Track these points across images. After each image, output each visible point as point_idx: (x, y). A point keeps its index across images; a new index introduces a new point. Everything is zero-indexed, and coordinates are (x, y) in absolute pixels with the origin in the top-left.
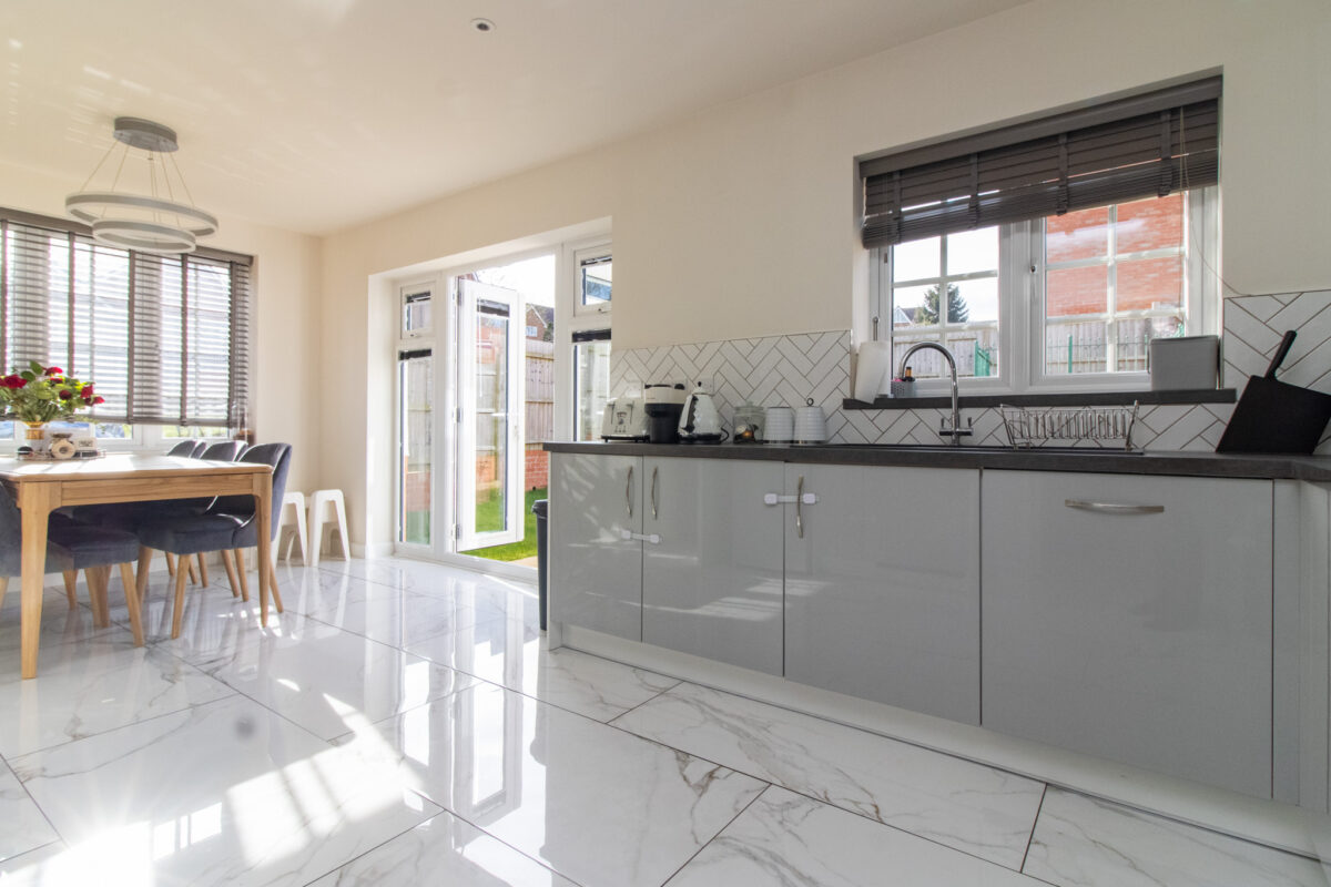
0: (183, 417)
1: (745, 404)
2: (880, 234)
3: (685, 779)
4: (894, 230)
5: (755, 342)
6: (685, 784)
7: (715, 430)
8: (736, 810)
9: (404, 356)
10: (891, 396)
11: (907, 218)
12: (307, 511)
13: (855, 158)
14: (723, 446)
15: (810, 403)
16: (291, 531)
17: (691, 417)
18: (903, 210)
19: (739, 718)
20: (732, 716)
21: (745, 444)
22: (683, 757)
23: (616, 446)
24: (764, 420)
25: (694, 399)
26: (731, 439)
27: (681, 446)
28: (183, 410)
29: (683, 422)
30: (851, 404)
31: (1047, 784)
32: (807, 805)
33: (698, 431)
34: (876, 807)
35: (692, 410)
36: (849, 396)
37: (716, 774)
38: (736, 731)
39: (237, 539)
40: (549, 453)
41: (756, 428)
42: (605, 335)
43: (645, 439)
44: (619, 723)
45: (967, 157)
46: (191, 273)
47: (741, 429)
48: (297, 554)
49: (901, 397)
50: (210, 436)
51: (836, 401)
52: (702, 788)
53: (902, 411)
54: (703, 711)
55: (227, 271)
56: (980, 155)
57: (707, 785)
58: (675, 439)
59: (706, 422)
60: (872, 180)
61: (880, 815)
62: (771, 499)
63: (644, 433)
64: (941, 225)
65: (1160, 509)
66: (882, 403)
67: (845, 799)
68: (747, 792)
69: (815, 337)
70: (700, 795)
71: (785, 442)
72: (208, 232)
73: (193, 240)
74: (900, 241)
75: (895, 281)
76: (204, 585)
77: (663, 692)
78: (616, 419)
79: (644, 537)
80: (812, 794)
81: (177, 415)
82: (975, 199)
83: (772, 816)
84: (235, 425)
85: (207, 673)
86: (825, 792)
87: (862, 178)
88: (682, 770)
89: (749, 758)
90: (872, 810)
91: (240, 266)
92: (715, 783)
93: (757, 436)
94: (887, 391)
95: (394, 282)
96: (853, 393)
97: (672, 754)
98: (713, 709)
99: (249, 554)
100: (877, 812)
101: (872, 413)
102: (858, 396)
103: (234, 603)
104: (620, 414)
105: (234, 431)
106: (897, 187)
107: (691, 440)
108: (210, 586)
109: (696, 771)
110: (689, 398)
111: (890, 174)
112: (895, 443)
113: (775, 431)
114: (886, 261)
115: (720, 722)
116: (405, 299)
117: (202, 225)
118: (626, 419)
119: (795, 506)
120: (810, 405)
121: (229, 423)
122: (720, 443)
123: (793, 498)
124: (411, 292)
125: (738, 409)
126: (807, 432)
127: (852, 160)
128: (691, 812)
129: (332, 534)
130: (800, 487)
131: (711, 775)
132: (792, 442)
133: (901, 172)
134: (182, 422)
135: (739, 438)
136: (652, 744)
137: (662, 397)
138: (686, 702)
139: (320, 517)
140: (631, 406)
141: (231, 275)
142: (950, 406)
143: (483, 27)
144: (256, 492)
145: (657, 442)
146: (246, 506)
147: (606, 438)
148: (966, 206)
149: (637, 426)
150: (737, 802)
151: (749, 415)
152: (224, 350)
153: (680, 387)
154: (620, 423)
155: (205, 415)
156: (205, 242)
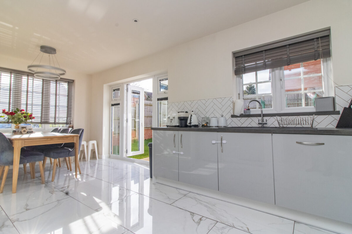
0: (55, 122)
1: (204, 116)
2: (239, 71)
3: (194, 220)
4: (243, 71)
5: (207, 100)
6: (194, 222)
7: (197, 124)
8: (209, 229)
9: (113, 105)
11: (246, 67)
12: (87, 146)
13: (232, 52)
14: (199, 128)
15: (222, 116)
16: (83, 152)
17: (191, 120)
18: (245, 65)
19: (207, 203)
20: (205, 202)
21: (206, 127)
22: (192, 214)
23: (170, 128)
24: (210, 121)
25: (191, 116)
26: (201, 126)
27: (188, 128)
28: (55, 120)
29: (189, 121)
30: (233, 116)
31: (295, 221)
32: (229, 228)
33: (192, 124)
34: (248, 228)
35: (191, 118)
36: (232, 114)
37: (202, 219)
38: (206, 206)
39: (69, 154)
40: (153, 130)
41: (208, 123)
42: (166, 99)
43: (178, 126)
44: (174, 204)
45: (262, 51)
46: (58, 85)
47: (204, 123)
48: (84, 158)
49: (246, 114)
50: (61, 127)
51: (230, 115)
52: (199, 223)
53: (247, 118)
54: (196, 200)
55: (67, 84)
56: (265, 50)
57: (200, 222)
58: (186, 126)
59: (194, 122)
60: (236, 57)
61: (249, 231)
62: (214, 142)
63: (178, 124)
64: (256, 69)
65: (323, 144)
66: (242, 116)
67: (239, 226)
68: (211, 224)
69: (223, 99)
70: (198, 225)
71: (216, 126)
72: (63, 74)
73: (59, 76)
74: (245, 73)
75: (243, 84)
76: (60, 167)
77: (185, 195)
78: (170, 121)
79: (179, 153)
80: (229, 225)
81: (53, 121)
82: (265, 61)
83: (219, 231)
84: (68, 124)
85: (61, 191)
86: (233, 224)
87: (234, 57)
88: (192, 218)
89: (211, 214)
90: (247, 229)
91: (70, 82)
92: (202, 222)
93: (208, 125)
94: (243, 113)
95: (110, 86)
96: (234, 113)
97: (189, 213)
98: (199, 200)
99: (72, 158)
100: (248, 230)
101: (239, 119)
103: (68, 172)
104: (171, 120)
105: (68, 126)
106: (243, 59)
107: (190, 126)
108: (61, 167)
109: (197, 218)
111: (242, 56)
112: (246, 126)
113: (213, 124)
114: (241, 79)
115: (202, 204)
116: (113, 90)
117: (62, 72)
118: (173, 121)
119: (221, 144)
120: (222, 117)
121: (67, 123)
122: (198, 127)
123: (220, 142)
124: (114, 89)
125: (203, 118)
126: (222, 124)
128: (196, 230)
129: (93, 152)
130: (222, 139)
131: (201, 219)
132: (218, 126)
133: (245, 55)
134: (55, 123)
135: (203, 126)
136: (183, 210)
137: (183, 115)
138: (192, 198)
139: (90, 148)
140: (174, 118)
141: (68, 85)
142: (261, 116)
143: (136, 21)
144: (75, 141)
145: (181, 127)
146: (72, 145)
147: (167, 126)
148: (262, 64)
149: (176, 123)
150: (209, 227)
151: (206, 120)
152: (66, 104)
153: (187, 112)
154: (171, 122)
155: (61, 121)
156: (62, 77)
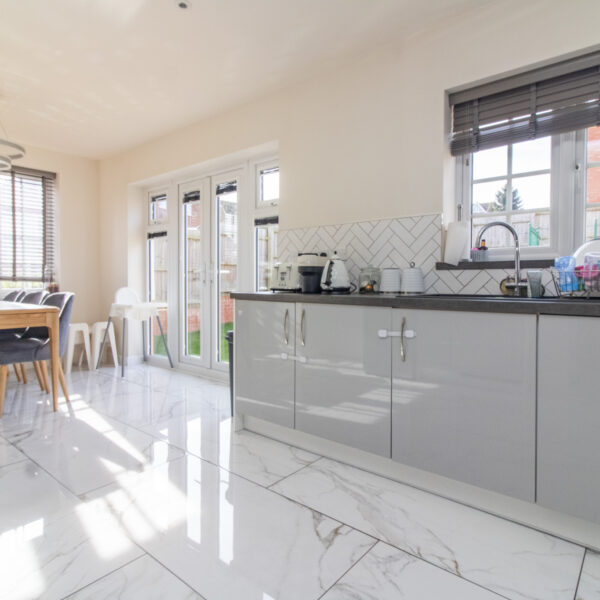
0: (14, 275)
1: (366, 266)
2: (463, 145)
3: (318, 534)
4: (474, 142)
5: (374, 223)
6: (317, 538)
7: (346, 284)
8: (352, 561)
9: (151, 236)
10: (471, 260)
11: (482, 133)
13: (446, 91)
14: (352, 296)
15: (412, 265)
16: (80, 348)
17: (329, 275)
18: (481, 127)
19: (361, 487)
20: (354, 484)
21: (367, 294)
22: (318, 515)
23: (283, 295)
24: (380, 277)
25: (332, 263)
26: (357, 290)
27: (323, 296)
28: (14, 271)
29: (324, 279)
30: (441, 266)
31: (587, 548)
32: (405, 559)
33: (335, 284)
34: (456, 562)
35: (330, 270)
36: (440, 260)
37: (340, 531)
38: (356, 496)
40: (234, 300)
41: (375, 282)
42: (275, 220)
43: (298, 291)
44: (276, 488)
45: (528, 87)
46: (17, 185)
47: (365, 284)
48: (85, 362)
49: (477, 261)
50: (29, 288)
51: (432, 263)
52: (329, 542)
53: (477, 271)
54: (334, 480)
55: (41, 183)
56: (538, 84)
57: (333, 539)
58: (319, 291)
59: (339, 278)
60: (458, 107)
61: (460, 570)
62: (383, 333)
63: (298, 286)
64: (509, 137)
66: (464, 265)
67: (433, 555)
68: (362, 546)
69: (417, 219)
70: (327, 548)
71: (395, 293)
72: (20, 156)
73: (8, 161)
74: (478, 149)
75: (474, 179)
76: (25, 382)
77: (308, 465)
78: (280, 276)
79: (296, 358)
80: (409, 551)
81: (10, 274)
82: (534, 117)
83: (378, 567)
84: (47, 280)
85: (12, 444)
86: (419, 549)
87: (450, 106)
88: (316, 526)
89: (365, 519)
90: (453, 566)
91: (47, 178)
92: (338, 539)
93: (375, 288)
94: (468, 257)
95: (143, 189)
96: (443, 258)
97: (309, 513)
98: (342, 479)
99: (45, 363)
100: (457, 567)
101: (456, 273)
102: (446, 261)
103: (41, 395)
104: (283, 273)
105: (47, 284)
106: (476, 111)
107: (329, 292)
108: (29, 383)
109: (326, 527)
110: (328, 262)
111: (471, 102)
112: (473, 293)
113: (388, 285)
114: (468, 164)
115: (346, 489)
116: (150, 199)
117: (16, 152)
118: (287, 277)
119: (400, 340)
120: (412, 267)
121: (43, 280)
122: (349, 293)
123: (398, 334)
124: (155, 195)
125: (362, 270)
126: (411, 286)
127: (443, 92)
128: (320, 562)
129: (106, 349)
130: (403, 325)
131: (336, 532)
132: (400, 292)
133: (480, 100)
134: (14, 279)
135: (363, 290)
136: (296, 505)
137: (309, 262)
138: (323, 473)
139: (98, 340)
140: (290, 268)
141: (44, 186)
142: (513, 267)
143: (183, 6)
144: (48, 324)
145: (307, 292)
147: (274, 290)
148: (527, 123)
149: (294, 281)
150: (354, 554)
151: (370, 274)
152: (40, 234)
153: (324, 255)
154: (282, 279)
155: (29, 275)
156: (16, 162)
